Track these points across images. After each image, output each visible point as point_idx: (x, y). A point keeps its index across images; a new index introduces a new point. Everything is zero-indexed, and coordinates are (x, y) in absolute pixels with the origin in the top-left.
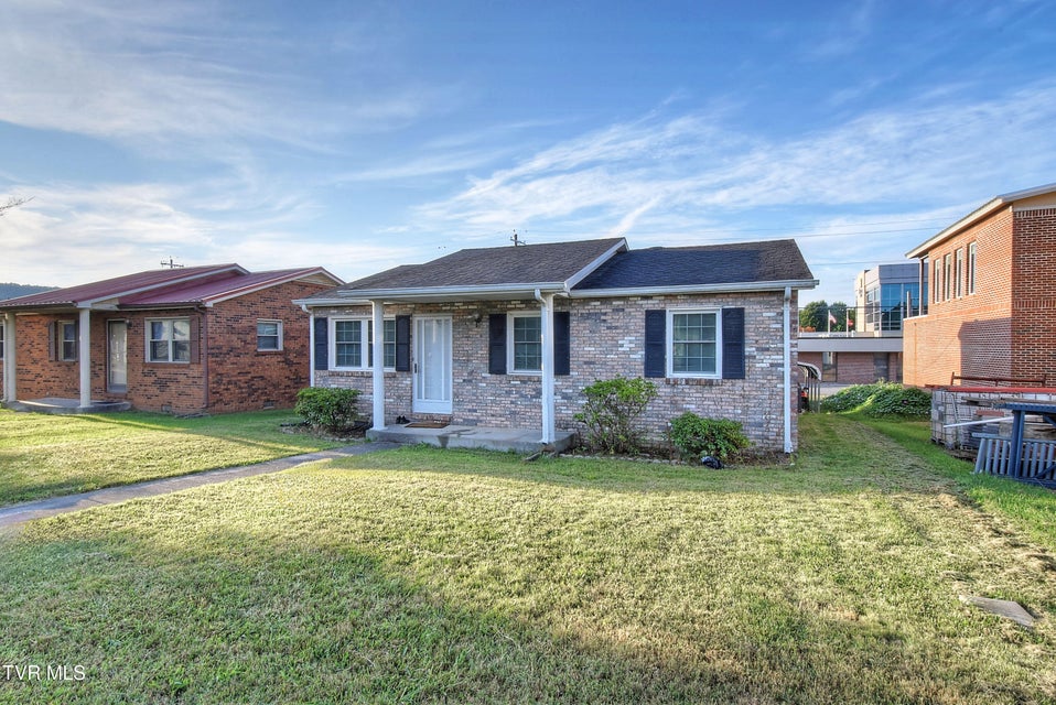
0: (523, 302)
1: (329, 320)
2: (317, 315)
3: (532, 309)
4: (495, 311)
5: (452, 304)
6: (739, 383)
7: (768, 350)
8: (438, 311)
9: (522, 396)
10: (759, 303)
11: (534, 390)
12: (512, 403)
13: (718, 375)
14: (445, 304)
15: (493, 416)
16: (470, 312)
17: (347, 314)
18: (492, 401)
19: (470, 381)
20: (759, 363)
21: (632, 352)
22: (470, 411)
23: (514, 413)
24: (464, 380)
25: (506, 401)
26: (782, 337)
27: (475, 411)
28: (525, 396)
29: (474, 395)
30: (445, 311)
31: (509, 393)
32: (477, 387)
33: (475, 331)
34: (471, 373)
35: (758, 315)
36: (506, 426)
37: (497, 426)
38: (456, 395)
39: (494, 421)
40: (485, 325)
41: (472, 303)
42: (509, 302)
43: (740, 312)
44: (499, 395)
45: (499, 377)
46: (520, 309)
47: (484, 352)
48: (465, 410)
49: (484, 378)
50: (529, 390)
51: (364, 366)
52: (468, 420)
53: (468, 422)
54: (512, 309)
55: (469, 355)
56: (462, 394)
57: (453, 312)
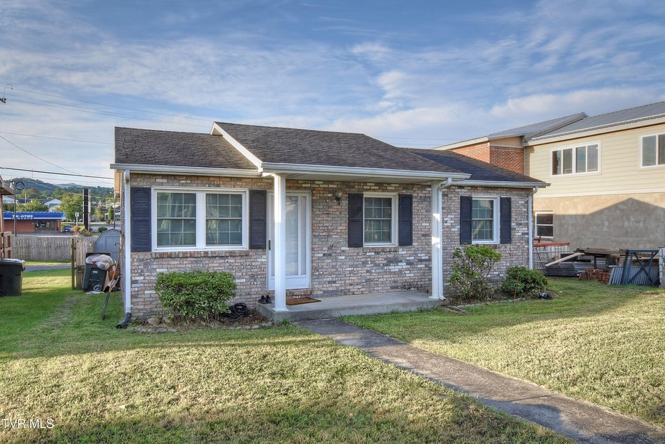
0: (377, 184)
2: (135, 184)
3: (383, 191)
4: (353, 191)
5: (313, 182)
6: (508, 246)
7: (521, 224)
8: (298, 188)
9: (376, 265)
10: (517, 195)
11: (385, 259)
12: (368, 271)
13: (497, 240)
14: (306, 181)
15: (351, 285)
16: (334, 191)
17: (183, 185)
18: (351, 272)
19: (330, 255)
20: (518, 232)
21: (453, 226)
22: (329, 282)
23: (368, 281)
24: (324, 255)
25: (362, 271)
26: (528, 217)
27: (335, 282)
28: (379, 265)
29: (333, 267)
30: (305, 188)
31: (365, 263)
32: (336, 260)
33: (335, 207)
34: (331, 248)
36: (362, 293)
38: (314, 269)
40: (345, 203)
41: (332, 182)
42: (365, 184)
43: (509, 200)
44: (357, 266)
45: (357, 250)
46: (374, 190)
47: (343, 227)
48: (325, 282)
49: (343, 251)
50: (381, 259)
51: (201, 245)
52: (327, 292)
53: (328, 294)
54: (367, 190)
55: (328, 231)
56: (322, 268)
57: (313, 189)
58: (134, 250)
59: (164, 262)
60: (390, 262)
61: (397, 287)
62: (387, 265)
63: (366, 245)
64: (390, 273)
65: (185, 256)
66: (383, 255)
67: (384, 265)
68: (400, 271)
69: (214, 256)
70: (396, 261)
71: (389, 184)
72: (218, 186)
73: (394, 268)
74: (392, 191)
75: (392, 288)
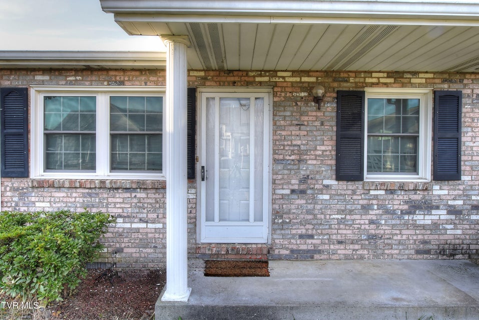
0: (390, 74)
1: (32, 92)
2: (6, 83)
3: (403, 85)
4: (345, 86)
5: (274, 72)
8: (248, 84)
9: (387, 212)
11: (406, 202)
12: (371, 222)
14: (262, 72)
15: (340, 242)
16: (309, 88)
17: (71, 83)
18: (340, 222)
19: (303, 192)
22: (301, 236)
23: (373, 238)
24: (293, 191)
25: (362, 221)
27: (311, 237)
28: (393, 212)
29: (308, 212)
30: (260, 83)
31: (366, 208)
32: (315, 201)
33: (312, 114)
34: (305, 180)
36: (362, 257)
37: (347, 258)
38: (276, 214)
39: (342, 251)
40: (330, 108)
41: (307, 73)
42: (369, 73)
44: (351, 212)
45: (351, 186)
46: (386, 85)
47: (327, 146)
48: (293, 236)
49: (327, 186)
50: (398, 203)
51: (103, 171)
52: (298, 251)
53: (297, 255)
54: (372, 85)
55: (301, 153)
56: (289, 212)
57: (275, 85)
58: (4, 175)
59: (46, 193)
60: (414, 207)
61: (428, 252)
62: (409, 213)
63: (368, 177)
64: (416, 226)
65: (73, 186)
66: (401, 196)
67: (403, 213)
68: (435, 226)
69: (115, 188)
70: (428, 206)
71: (415, 73)
72: (122, 83)
73: (421, 218)
74: (420, 85)
75: (418, 252)
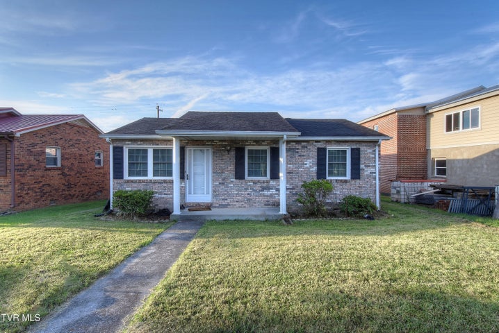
0: (255, 141)
1: (124, 148)
2: (115, 145)
3: (259, 145)
4: (238, 146)
5: (212, 141)
6: (358, 181)
7: (369, 166)
8: (203, 145)
9: (254, 190)
10: (366, 146)
11: (261, 187)
12: (248, 194)
13: (348, 177)
14: (208, 141)
15: (237, 202)
16: (225, 146)
18: (237, 194)
19: (223, 184)
20: (366, 172)
21: (311, 167)
22: (223, 199)
23: (250, 200)
24: (220, 183)
25: (245, 194)
26: (375, 161)
27: (226, 200)
28: (256, 191)
29: (225, 191)
30: (208, 145)
31: (246, 189)
32: (228, 187)
33: (226, 156)
34: (224, 179)
35: (366, 151)
36: (245, 207)
37: (239, 207)
38: (214, 191)
39: (238, 205)
40: (233, 153)
42: (247, 141)
43: (358, 150)
44: (241, 191)
45: (241, 181)
46: (253, 145)
47: (232, 167)
48: (220, 199)
49: (232, 182)
50: (258, 187)
51: (150, 176)
52: (222, 205)
53: (222, 206)
54: (248, 145)
55: (223, 170)
56: (218, 191)
57: (213, 145)
58: (114, 178)
59: (130, 184)
60: (263, 189)
61: (269, 205)
62: (262, 191)
64: (264, 196)
65: (140, 182)
66: (259, 185)
67: (260, 191)
68: (271, 195)
69: (155, 182)
70: (268, 188)
71: (263, 141)
72: (158, 144)
73: (266, 193)
74: (266, 145)
75: (265, 205)
